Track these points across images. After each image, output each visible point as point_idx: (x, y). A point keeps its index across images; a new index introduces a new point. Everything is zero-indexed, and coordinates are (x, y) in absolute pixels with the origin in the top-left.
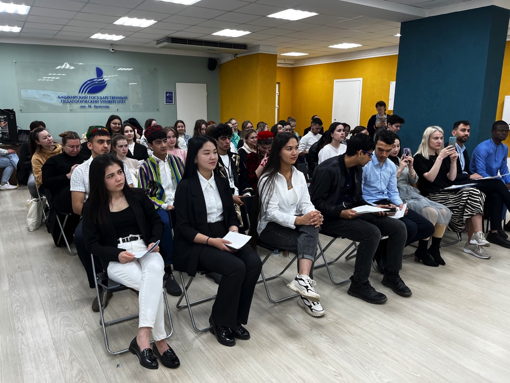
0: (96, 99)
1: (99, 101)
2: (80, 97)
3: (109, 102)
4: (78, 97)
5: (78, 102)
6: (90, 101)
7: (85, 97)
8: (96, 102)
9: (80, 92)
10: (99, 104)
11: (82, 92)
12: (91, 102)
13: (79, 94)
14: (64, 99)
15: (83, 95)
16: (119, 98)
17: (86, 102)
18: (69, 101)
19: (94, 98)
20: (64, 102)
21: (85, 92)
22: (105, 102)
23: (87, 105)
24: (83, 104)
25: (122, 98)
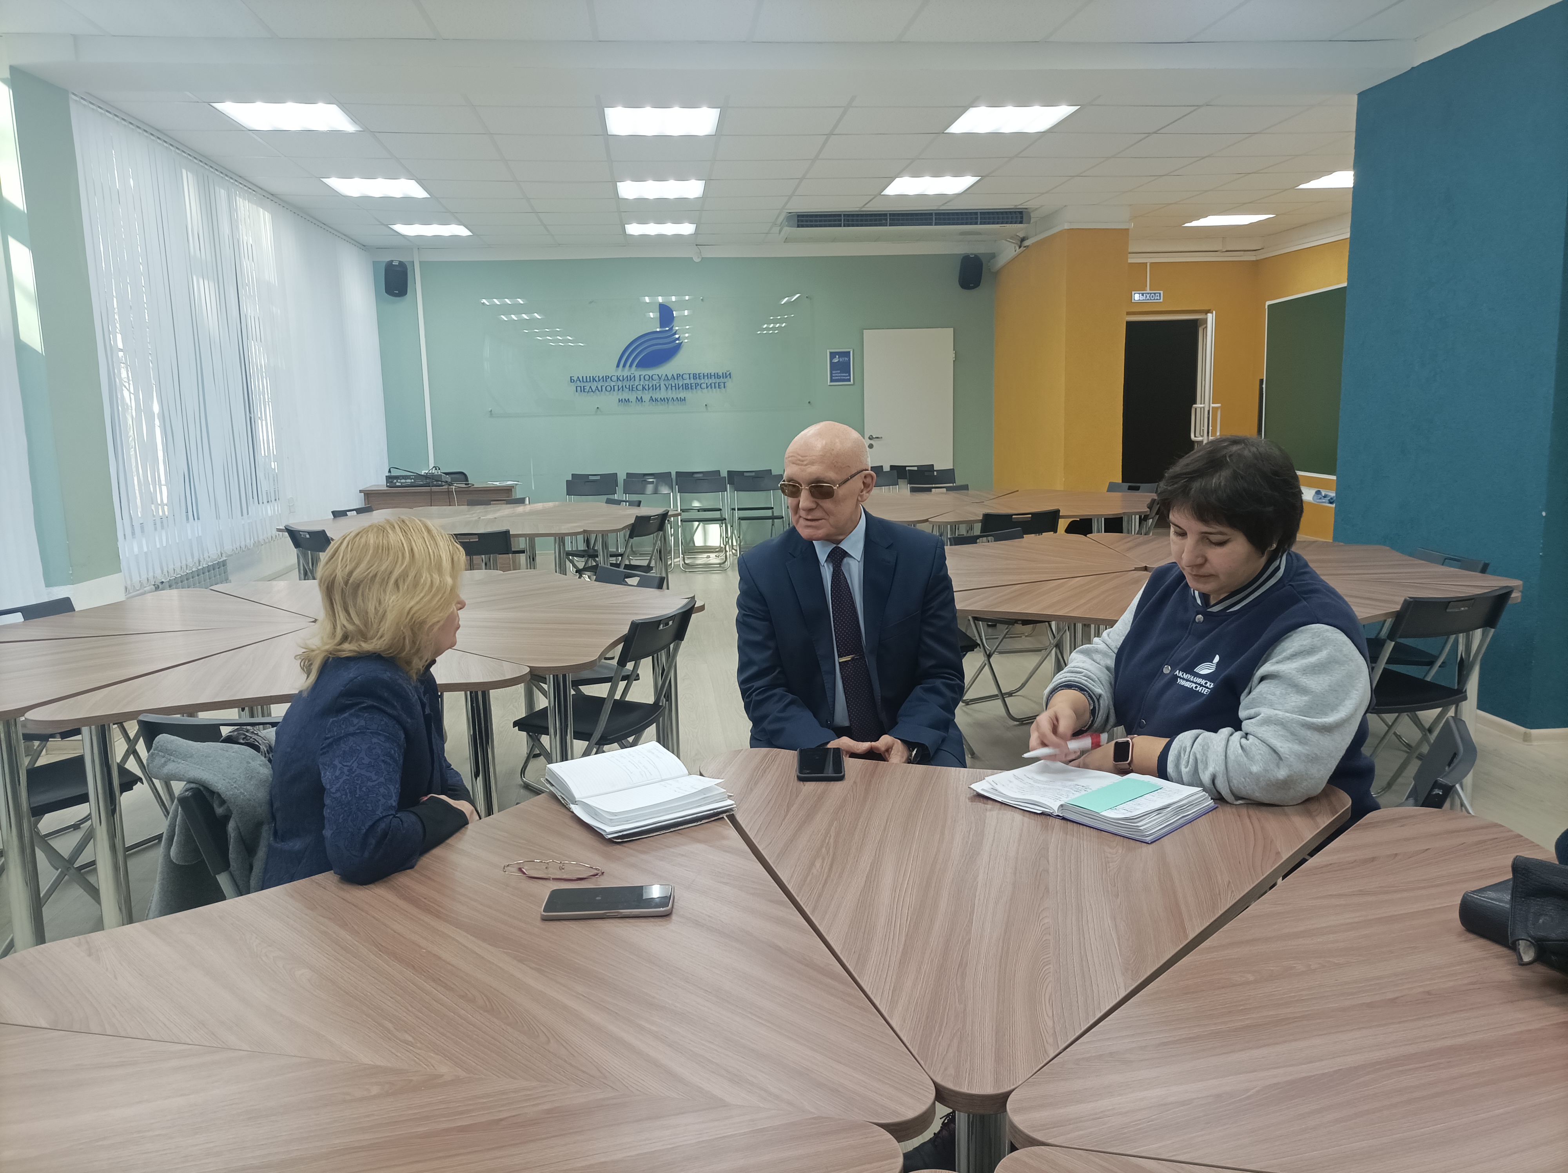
0: (654, 383)
1: (663, 386)
2: (618, 379)
3: (686, 387)
4: (614, 378)
5: (613, 389)
6: (640, 388)
7: (630, 378)
8: (656, 388)
9: (618, 366)
10: (662, 394)
11: (624, 366)
12: (643, 388)
13: (616, 371)
14: (582, 385)
15: (626, 372)
16: (709, 376)
17: (631, 389)
18: (594, 389)
19: (651, 378)
20: (583, 390)
21: (631, 366)
22: (677, 387)
23: (632, 397)
24: (625, 395)
25: (719, 377)
